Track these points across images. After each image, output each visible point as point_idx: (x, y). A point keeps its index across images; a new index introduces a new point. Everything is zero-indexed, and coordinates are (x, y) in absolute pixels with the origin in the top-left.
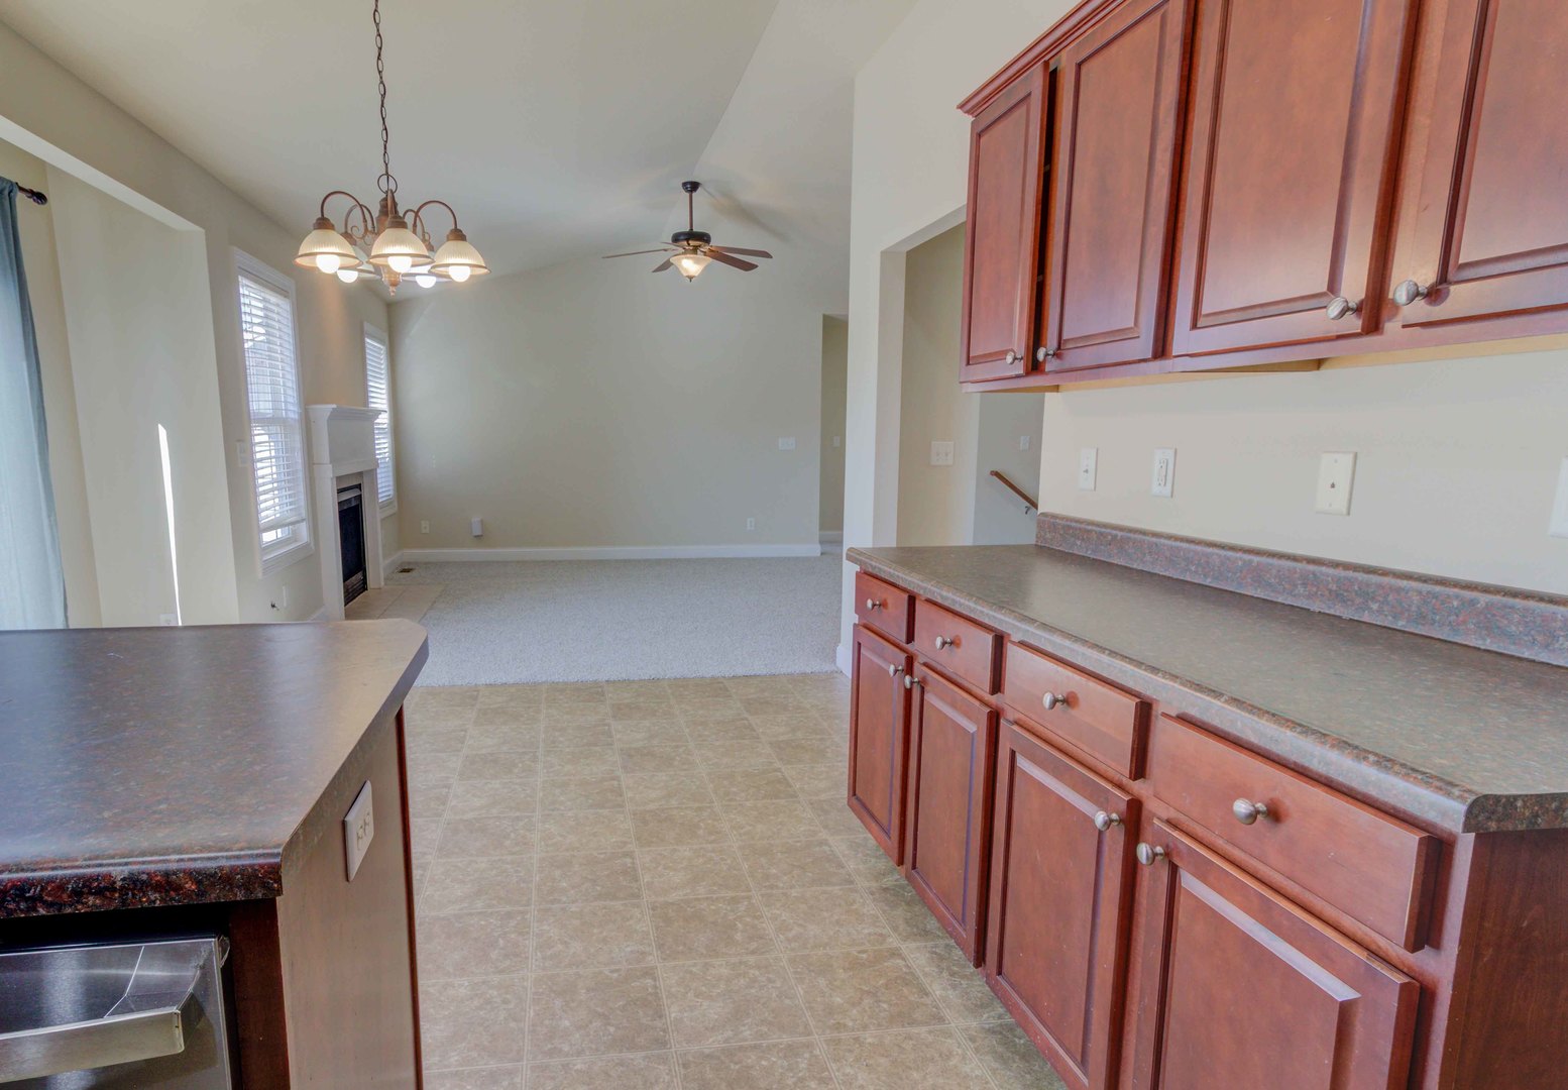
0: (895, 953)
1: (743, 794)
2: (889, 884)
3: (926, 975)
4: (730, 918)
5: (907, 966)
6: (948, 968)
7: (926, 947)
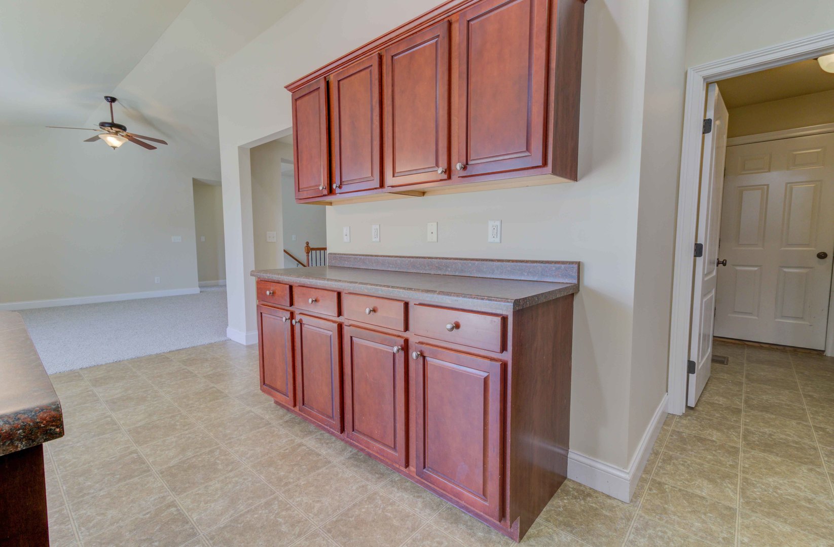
0: (300, 445)
1: (197, 403)
2: (287, 419)
3: (316, 448)
4: (212, 460)
5: (308, 448)
6: (325, 442)
7: (312, 438)
